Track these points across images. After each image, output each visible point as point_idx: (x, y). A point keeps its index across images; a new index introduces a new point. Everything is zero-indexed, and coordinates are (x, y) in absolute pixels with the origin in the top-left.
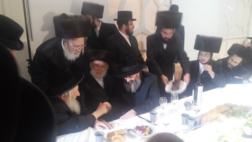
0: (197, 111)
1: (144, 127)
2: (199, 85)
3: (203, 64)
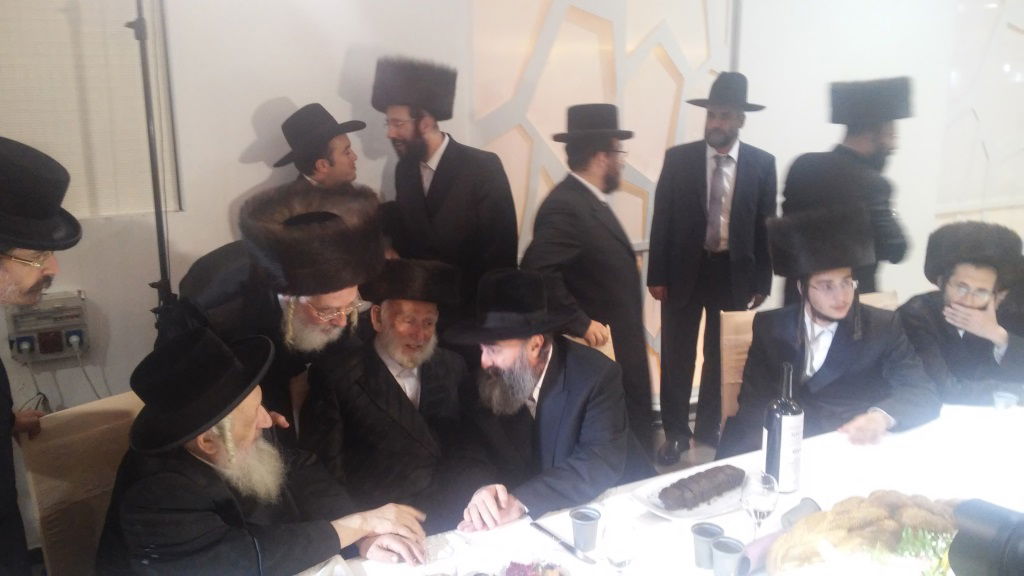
1: (540, 570)
2: (786, 409)
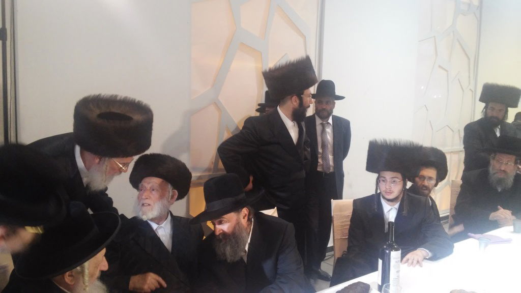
3: (389, 200)
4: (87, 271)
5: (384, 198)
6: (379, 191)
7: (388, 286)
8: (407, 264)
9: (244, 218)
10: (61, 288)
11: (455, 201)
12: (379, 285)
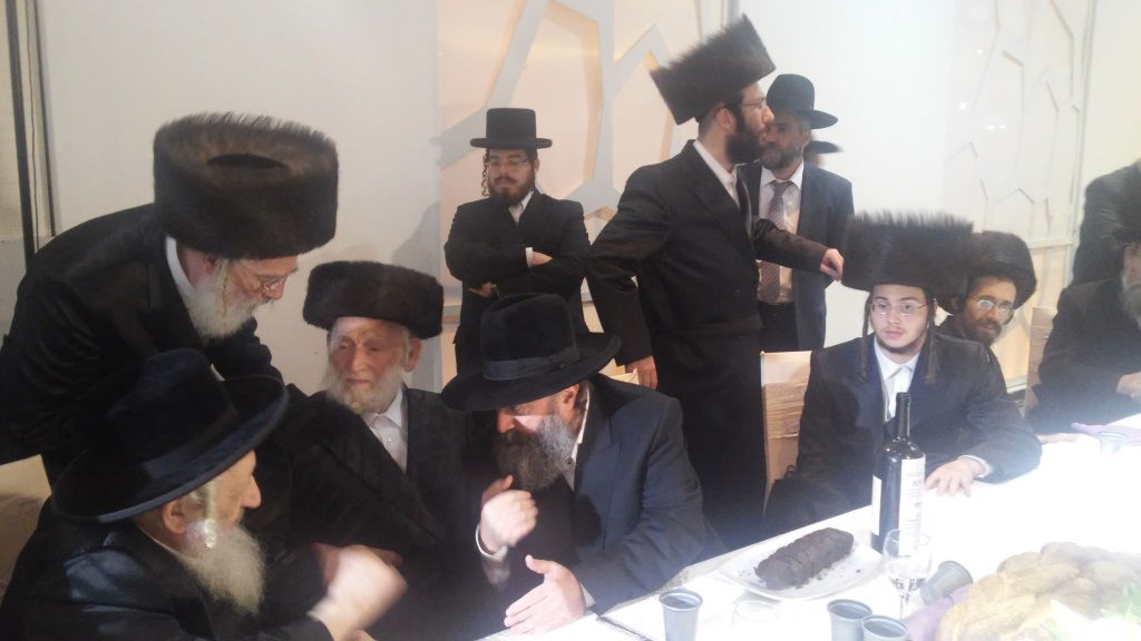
0: (911, 586)
3: (894, 350)
4: (212, 505)
5: (882, 345)
6: (870, 331)
7: (896, 536)
8: (935, 490)
9: (566, 401)
10: (156, 541)
11: (1040, 355)
12: (873, 536)
